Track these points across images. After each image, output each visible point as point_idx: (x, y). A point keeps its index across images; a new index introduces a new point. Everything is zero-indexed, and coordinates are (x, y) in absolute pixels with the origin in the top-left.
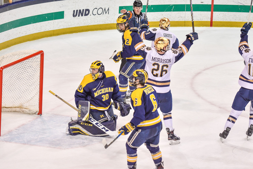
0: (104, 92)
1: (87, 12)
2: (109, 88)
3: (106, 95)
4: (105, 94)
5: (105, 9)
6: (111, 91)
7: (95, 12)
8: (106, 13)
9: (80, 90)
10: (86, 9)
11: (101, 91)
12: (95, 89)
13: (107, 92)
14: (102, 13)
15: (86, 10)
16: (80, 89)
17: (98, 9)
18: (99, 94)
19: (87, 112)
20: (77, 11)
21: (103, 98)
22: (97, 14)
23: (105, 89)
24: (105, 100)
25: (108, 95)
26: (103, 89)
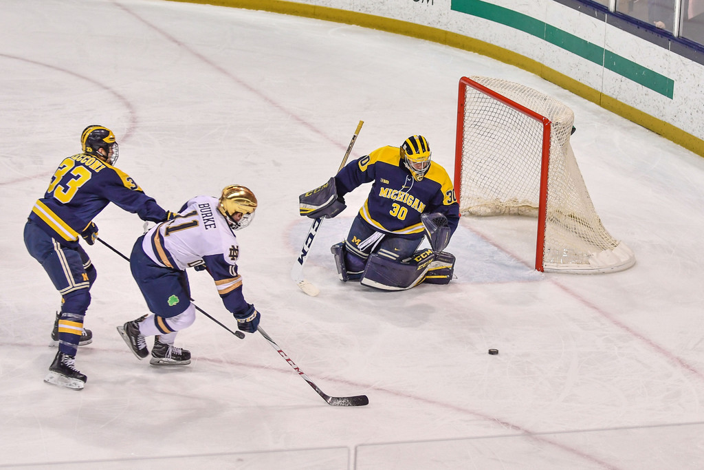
0: (401, 200)
2: (417, 201)
3: (403, 209)
4: (402, 204)
6: (416, 208)
9: (363, 165)
11: (395, 194)
12: (387, 182)
13: (409, 204)
16: (363, 162)
18: (388, 197)
21: (392, 208)
23: (407, 195)
24: (394, 215)
25: (406, 210)
26: (404, 193)
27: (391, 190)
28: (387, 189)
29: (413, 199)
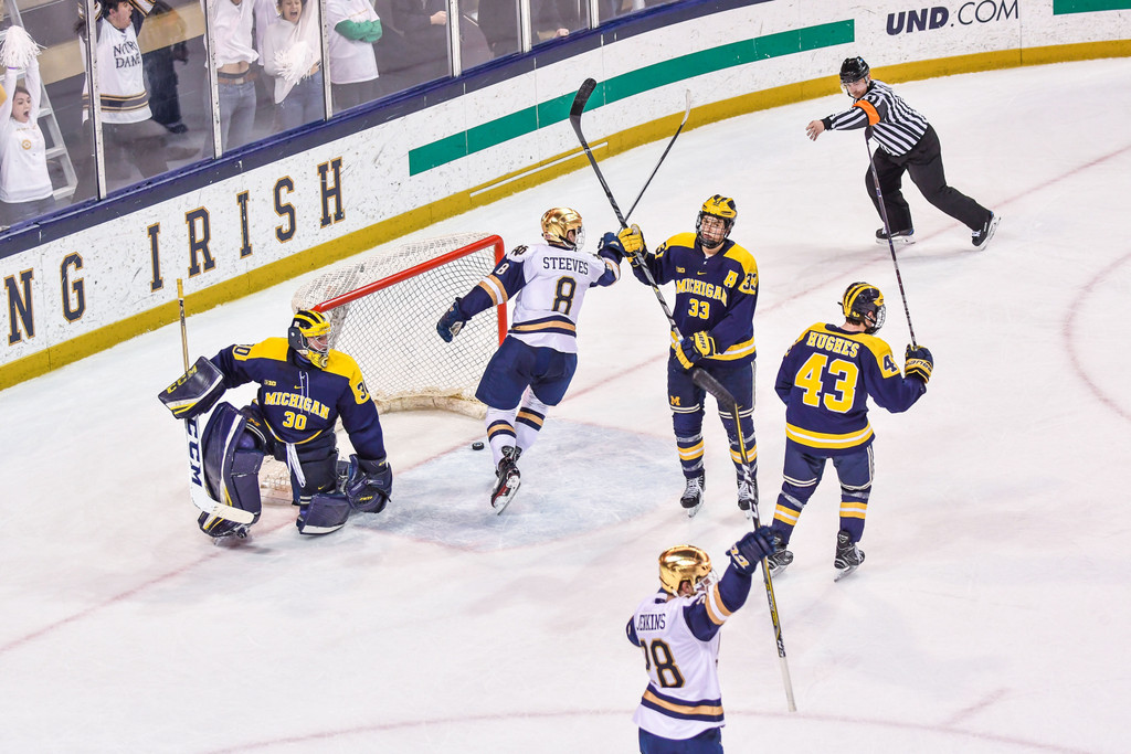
0: (295, 406)
1: (939, 17)
2: (317, 403)
3: (299, 416)
4: (297, 411)
5: (1003, 4)
6: (317, 413)
7: (968, 14)
8: (1007, 16)
10: (933, 9)
11: (286, 398)
12: (273, 383)
13: (308, 410)
14: (996, 15)
15: (935, 11)
17: (977, 5)
18: (278, 403)
19: (196, 395)
20: (902, 15)
21: (285, 419)
22: (975, 20)
23: (302, 397)
24: (290, 426)
25: (304, 418)
26: (297, 396)
27: (280, 394)
28: (274, 394)
29: (310, 401)
